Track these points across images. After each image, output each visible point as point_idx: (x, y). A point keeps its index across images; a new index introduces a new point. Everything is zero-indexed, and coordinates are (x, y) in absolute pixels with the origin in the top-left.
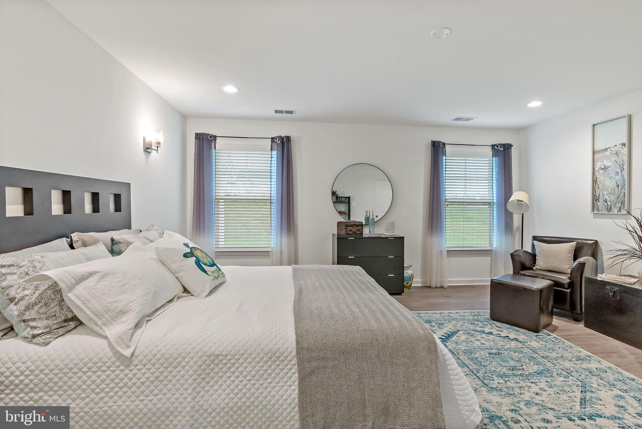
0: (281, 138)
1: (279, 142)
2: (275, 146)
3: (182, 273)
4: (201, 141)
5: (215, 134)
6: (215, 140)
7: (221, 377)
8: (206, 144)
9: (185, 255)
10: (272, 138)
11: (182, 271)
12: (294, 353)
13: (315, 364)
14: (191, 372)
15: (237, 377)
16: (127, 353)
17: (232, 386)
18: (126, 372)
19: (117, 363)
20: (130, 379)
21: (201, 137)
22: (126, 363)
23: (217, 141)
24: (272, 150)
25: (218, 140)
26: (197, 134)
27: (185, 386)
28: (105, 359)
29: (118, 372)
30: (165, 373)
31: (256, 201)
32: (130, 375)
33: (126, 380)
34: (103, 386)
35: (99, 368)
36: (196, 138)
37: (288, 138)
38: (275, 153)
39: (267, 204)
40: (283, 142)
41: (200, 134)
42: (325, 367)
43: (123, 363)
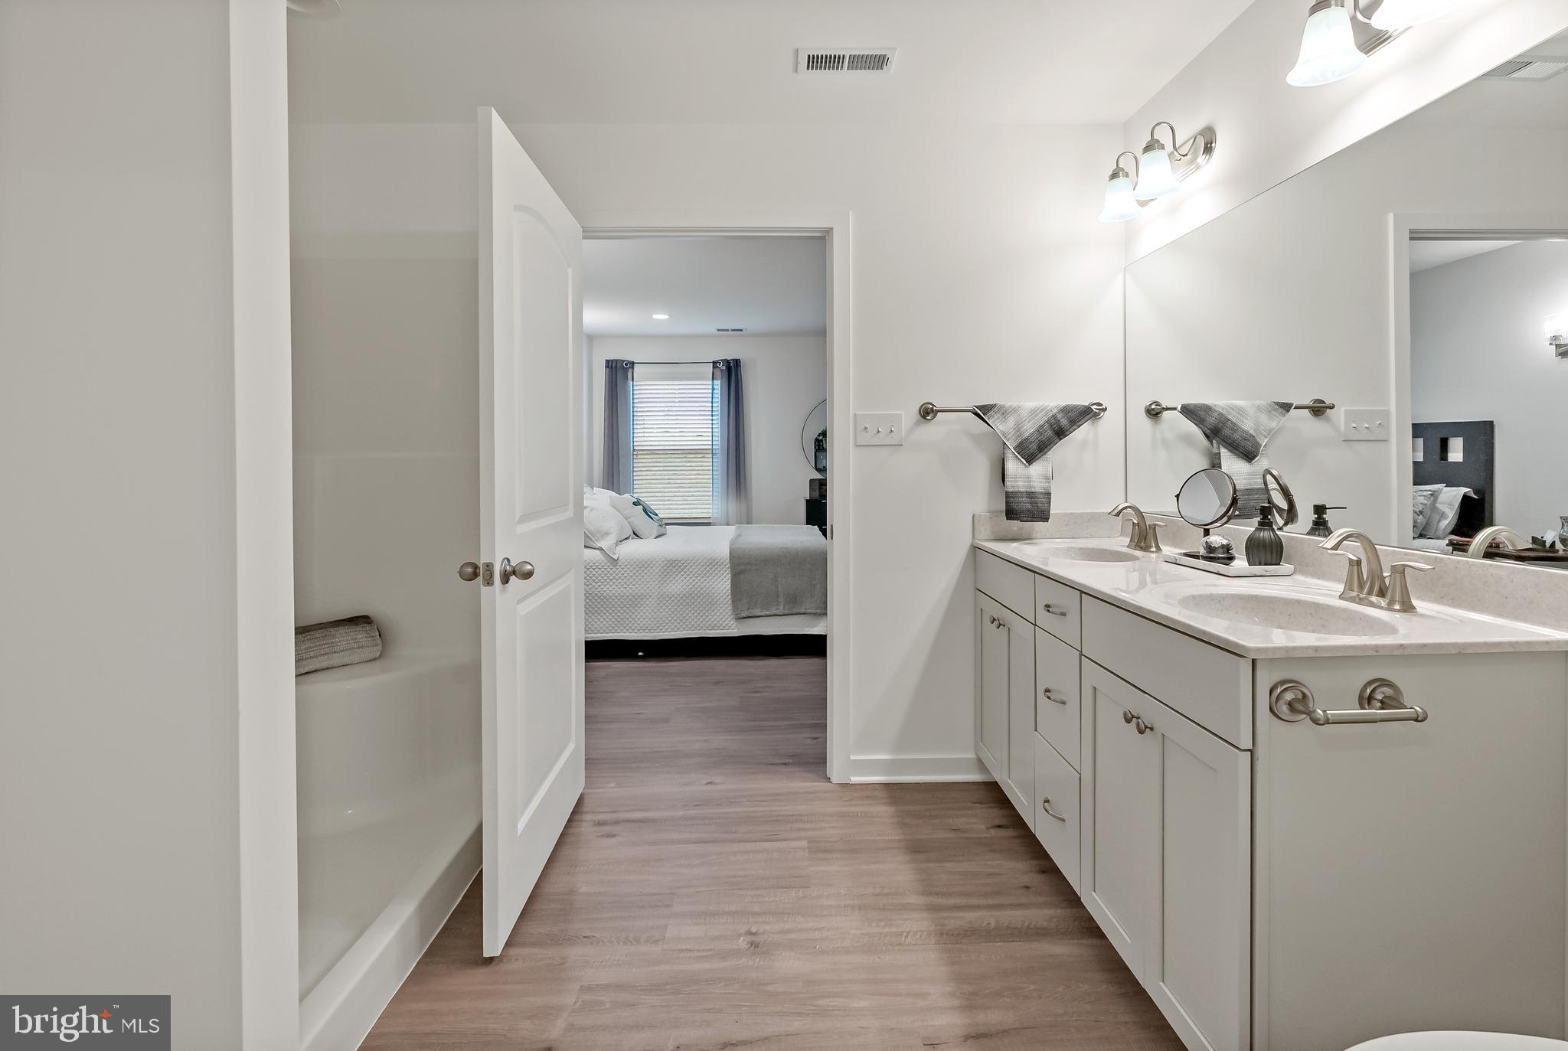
0: (727, 362)
1: (724, 368)
2: (718, 373)
3: (632, 519)
4: (614, 370)
5: (632, 360)
6: (633, 368)
7: (677, 575)
8: (620, 374)
9: (634, 504)
10: (714, 362)
11: (632, 516)
12: (728, 561)
13: (743, 567)
14: (657, 571)
15: (688, 575)
16: (615, 557)
17: (685, 581)
18: (614, 569)
19: (608, 564)
20: (617, 574)
21: (614, 364)
22: (614, 564)
23: (635, 368)
24: (713, 379)
25: (637, 367)
26: (608, 362)
27: (654, 579)
28: (600, 562)
29: (608, 570)
30: (640, 571)
31: (696, 451)
32: (617, 572)
33: (614, 575)
34: (600, 578)
35: (597, 566)
36: (607, 367)
37: (737, 362)
38: (718, 383)
39: (707, 456)
40: (729, 368)
41: (612, 361)
42: (750, 570)
43: (611, 564)
